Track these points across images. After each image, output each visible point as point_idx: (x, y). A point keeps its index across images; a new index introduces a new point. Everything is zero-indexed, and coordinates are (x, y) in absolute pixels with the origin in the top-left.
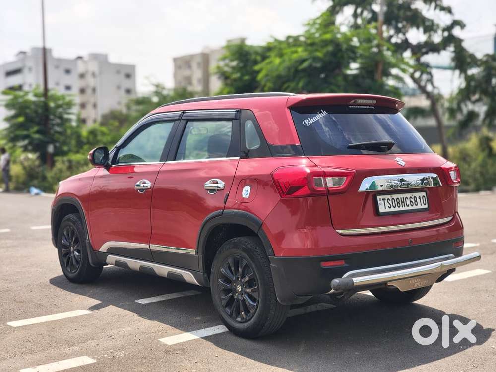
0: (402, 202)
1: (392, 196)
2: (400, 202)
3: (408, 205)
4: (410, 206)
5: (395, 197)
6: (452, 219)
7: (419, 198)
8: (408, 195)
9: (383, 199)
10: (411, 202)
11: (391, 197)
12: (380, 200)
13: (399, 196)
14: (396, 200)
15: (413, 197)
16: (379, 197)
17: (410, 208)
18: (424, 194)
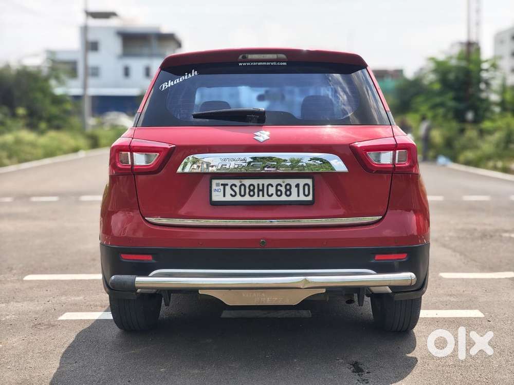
0: (259, 190)
1: (242, 180)
2: (256, 190)
3: (270, 194)
4: (275, 195)
5: (247, 182)
6: (381, 219)
7: (298, 186)
8: (275, 182)
9: (222, 185)
10: (277, 190)
11: (241, 182)
12: (218, 185)
13: (255, 182)
14: (247, 186)
15: (284, 185)
16: (214, 182)
17: (275, 198)
18: (309, 182)
